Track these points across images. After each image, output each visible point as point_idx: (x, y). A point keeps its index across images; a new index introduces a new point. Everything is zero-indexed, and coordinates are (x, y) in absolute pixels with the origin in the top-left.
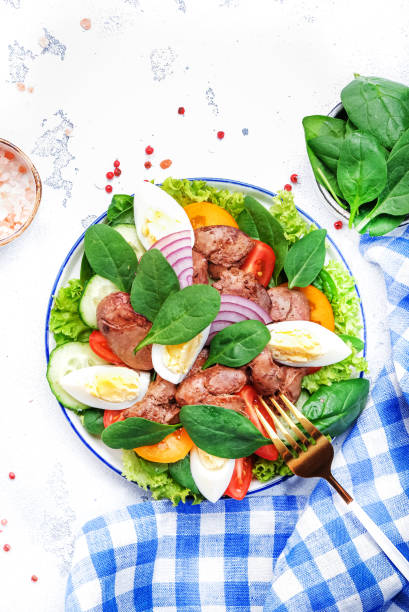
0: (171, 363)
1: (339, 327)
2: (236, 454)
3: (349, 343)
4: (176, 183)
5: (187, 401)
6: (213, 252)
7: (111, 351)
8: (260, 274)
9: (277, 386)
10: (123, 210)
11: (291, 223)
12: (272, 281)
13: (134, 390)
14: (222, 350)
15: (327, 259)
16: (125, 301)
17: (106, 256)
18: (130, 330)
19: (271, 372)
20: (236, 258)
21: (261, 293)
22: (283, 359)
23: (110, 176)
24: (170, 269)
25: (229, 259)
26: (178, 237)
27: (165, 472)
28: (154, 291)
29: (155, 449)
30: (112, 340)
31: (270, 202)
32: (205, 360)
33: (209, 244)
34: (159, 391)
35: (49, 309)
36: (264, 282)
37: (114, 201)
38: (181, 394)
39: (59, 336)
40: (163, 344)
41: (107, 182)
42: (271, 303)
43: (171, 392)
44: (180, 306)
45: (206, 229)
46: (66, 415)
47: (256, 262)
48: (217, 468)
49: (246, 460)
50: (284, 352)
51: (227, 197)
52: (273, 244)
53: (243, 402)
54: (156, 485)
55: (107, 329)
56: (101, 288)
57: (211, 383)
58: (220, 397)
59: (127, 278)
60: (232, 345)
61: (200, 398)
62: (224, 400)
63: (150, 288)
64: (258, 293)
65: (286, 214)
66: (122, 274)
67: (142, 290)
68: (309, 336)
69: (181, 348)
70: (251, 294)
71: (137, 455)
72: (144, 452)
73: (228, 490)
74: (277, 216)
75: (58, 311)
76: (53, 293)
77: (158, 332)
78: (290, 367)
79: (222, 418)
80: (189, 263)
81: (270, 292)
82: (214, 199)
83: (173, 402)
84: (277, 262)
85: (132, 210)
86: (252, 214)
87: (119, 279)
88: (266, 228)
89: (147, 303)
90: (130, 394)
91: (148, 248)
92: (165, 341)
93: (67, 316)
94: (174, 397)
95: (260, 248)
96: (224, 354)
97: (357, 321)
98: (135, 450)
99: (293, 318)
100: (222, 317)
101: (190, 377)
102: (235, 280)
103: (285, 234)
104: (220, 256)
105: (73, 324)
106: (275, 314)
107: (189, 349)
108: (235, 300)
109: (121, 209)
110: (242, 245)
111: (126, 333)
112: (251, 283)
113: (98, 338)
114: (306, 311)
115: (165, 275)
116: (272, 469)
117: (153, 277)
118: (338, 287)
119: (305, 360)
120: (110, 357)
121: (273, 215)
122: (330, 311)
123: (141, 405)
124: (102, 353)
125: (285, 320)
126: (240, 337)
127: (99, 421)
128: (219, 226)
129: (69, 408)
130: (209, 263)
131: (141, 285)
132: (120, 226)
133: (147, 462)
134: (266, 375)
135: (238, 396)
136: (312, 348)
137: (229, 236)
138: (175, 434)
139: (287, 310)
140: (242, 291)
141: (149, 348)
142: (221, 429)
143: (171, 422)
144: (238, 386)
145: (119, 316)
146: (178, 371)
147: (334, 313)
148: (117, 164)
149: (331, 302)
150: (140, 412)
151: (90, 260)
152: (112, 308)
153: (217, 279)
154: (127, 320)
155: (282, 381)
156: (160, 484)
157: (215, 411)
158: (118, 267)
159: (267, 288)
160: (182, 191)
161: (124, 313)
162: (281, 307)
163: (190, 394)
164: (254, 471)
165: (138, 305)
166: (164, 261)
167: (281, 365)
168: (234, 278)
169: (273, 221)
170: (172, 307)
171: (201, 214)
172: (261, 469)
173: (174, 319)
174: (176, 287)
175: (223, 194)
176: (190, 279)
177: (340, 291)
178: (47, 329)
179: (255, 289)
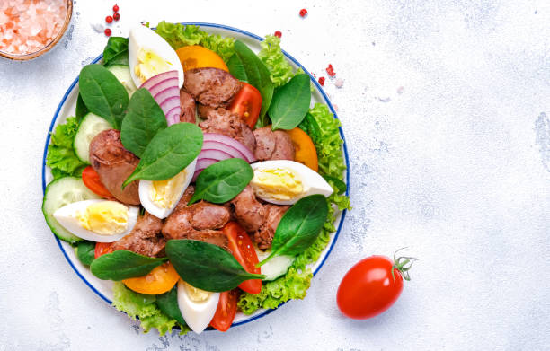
0: (158, 199)
1: (324, 167)
2: (220, 287)
3: (332, 183)
4: (170, 27)
5: (172, 235)
6: (201, 93)
7: (102, 185)
8: (246, 114)
9: (259, 223)
10: (119, 51)
11: (276, 66)
12: (259, 122)
13: (123, 224)
14: (206, 186)
15: (313, 102)
16: (116, 138)
17: (99, 95)
18: (119, 165)
19: (254, 209)
20: (223, 99)
21: (246, 133)
22: (267, 198)
23: (109, 20)
24: (158, 108)
25: (217, 100)
26: (166, 77)
27: (153, 303)
28: (143, 129)
29: (142, 280)
30: (103, 176)
31: (259, 47)
32: (191, 196)
33: (198, 86)
34: (146, 225)
35: (47, 145)
36: (251, 123)
37: (109, 43)
38: (167, 228)
39: (55, 171)
40: (149, 180)
41: (106, 26)
42: (256, 142)
43: (158, 227)
44: (166, 143)
45: (196, 70)
46: (61, 247)
47: (243, 104)
48: (202, 301)
49: (231, 293)
50: (268, 189)
51: (219, 41)
52: (260, 86)
53: (226, 237)
54: (144, 316)
55: (98, 164)
56: (93, 125)
57: (195, 218)
58: (204, 232)
59: (120, 116)
60: (216, 182)
61: (184, 232)
62: (207, 235)
63: (139, 125)
64: (243, 133)
65: (272, 58)
66: (115, 113)
67: (131, 128)
68: (291, 175)
69: (166, 184)
70: (236, 133)
71: (126, 286)
72: (132, 284)
73: (213, 321)
74: (265, 60)
75: (55, 146)
76: (51, 129)
77: (144, 168)
78: (273, 204)
79: (206, 252)
80: (177, 103)
81: (256, 133)
82: (205, 43)
83: (160, 236)
84: (263, 104)
85: (127, 52)
86: (241, 58)
87: (112, 117)
88: (253, 71)
89: (136, 140)
90: (120, 227)
91: (138, 86)
92: (152, 176)
93: (64, 152)
94: (160, 230)
95: (247, 89)
96: (209, 190)
97: (339, 162)
98: (124, 281)
99: (277, 158)
100: (207, 155)
101: (176, 212)
102: (221, 119)
103: (271, 77)
104: (208, 97)
105: (70, 160)
106: (260, 153)
107: (174, 185)
108: (219, 138)
109: (117, 51)
110: (229, 86)
111: (115, 168)
112: (237, 123)
113: (90, 173)
114: (290, 151)
115: (153, 113)
116: (256, 303)
117: (141, 115)
118: (322, 129)
119: (288, 198)
120: (102, 192)
121: (261, 59)
122: (313, 152)
123: (129, 238)
124: (95, 188)
125: (269, 159)
126: (224, 175)
127: (92, 253)
128: (207, 68)
129: (64, 240)
130: (197, 103)
131: (130, 122)
132: (115, 67)
133: (135, 293)
134: (249, 212)
135: (221, 232)
136: (294, 186)
137: (217, 77)
138: (163, 267)
139: (272, 149)
140: (228, 131)
141: (136, 183)
142: (205, 262)
143: (158, 255)
144: (221, 221)
145: (109, 152)
146: (163, 206)
147: (318, 154)
148: (116, 9)
149: (315, 144)
150: (127, 246)
151: (84, 99)
152: (103, 144)
153: (204, 119)
154: (116, 156)
155: (264, 218)
156: (148, 314)
157: (199, 246)
158: (111, 106)
159: (253, 129)
160: (175, 34)
161: (113, 149)
162: (265, 147)
163: (175, 228)
164: (239, 304)
165: (128, 142)
166: (152, 100)
167: (264, 203)
168: (220, 118)
169: (260, 64)
170: (158, 144)
171: (193, 57)
172: (245, 302)
173: (160, 156)
174: (164, 125)
175: (215, 38)
176: (178, 118)
177: (324, 133)
178: (44, 164)
179: (240, 129)
